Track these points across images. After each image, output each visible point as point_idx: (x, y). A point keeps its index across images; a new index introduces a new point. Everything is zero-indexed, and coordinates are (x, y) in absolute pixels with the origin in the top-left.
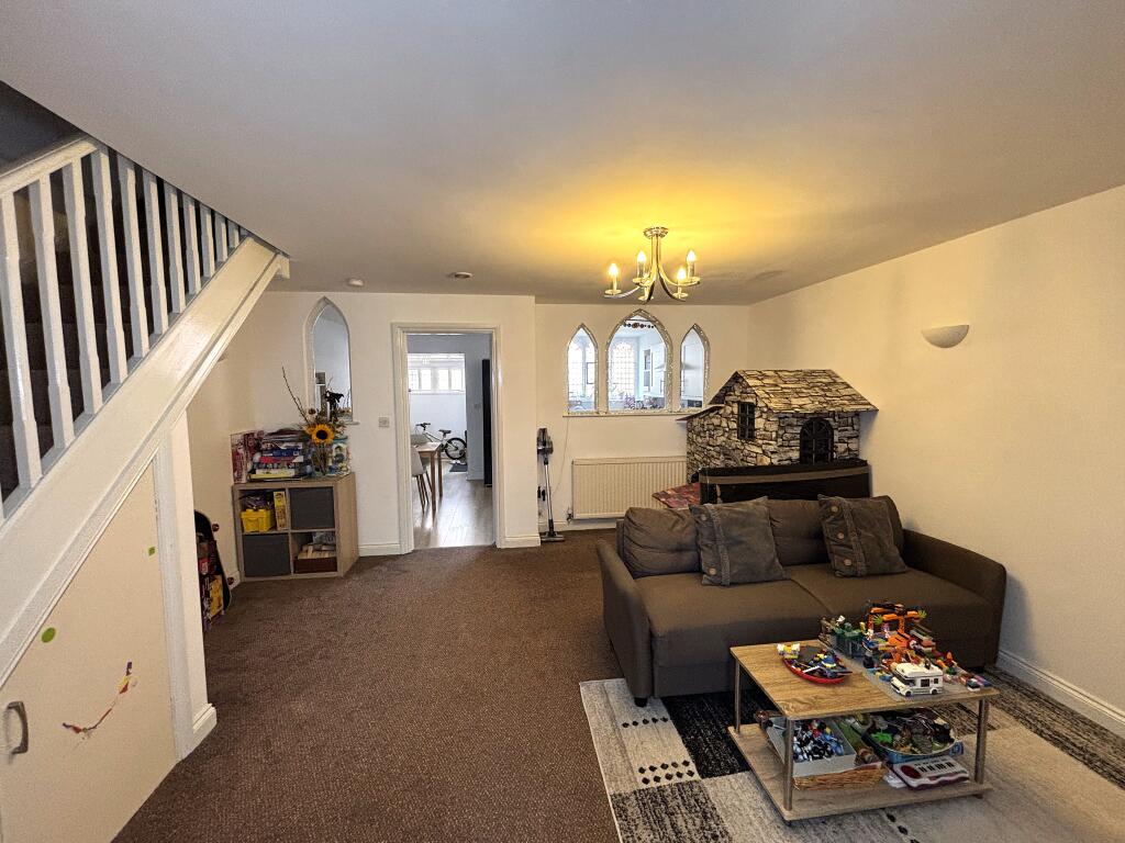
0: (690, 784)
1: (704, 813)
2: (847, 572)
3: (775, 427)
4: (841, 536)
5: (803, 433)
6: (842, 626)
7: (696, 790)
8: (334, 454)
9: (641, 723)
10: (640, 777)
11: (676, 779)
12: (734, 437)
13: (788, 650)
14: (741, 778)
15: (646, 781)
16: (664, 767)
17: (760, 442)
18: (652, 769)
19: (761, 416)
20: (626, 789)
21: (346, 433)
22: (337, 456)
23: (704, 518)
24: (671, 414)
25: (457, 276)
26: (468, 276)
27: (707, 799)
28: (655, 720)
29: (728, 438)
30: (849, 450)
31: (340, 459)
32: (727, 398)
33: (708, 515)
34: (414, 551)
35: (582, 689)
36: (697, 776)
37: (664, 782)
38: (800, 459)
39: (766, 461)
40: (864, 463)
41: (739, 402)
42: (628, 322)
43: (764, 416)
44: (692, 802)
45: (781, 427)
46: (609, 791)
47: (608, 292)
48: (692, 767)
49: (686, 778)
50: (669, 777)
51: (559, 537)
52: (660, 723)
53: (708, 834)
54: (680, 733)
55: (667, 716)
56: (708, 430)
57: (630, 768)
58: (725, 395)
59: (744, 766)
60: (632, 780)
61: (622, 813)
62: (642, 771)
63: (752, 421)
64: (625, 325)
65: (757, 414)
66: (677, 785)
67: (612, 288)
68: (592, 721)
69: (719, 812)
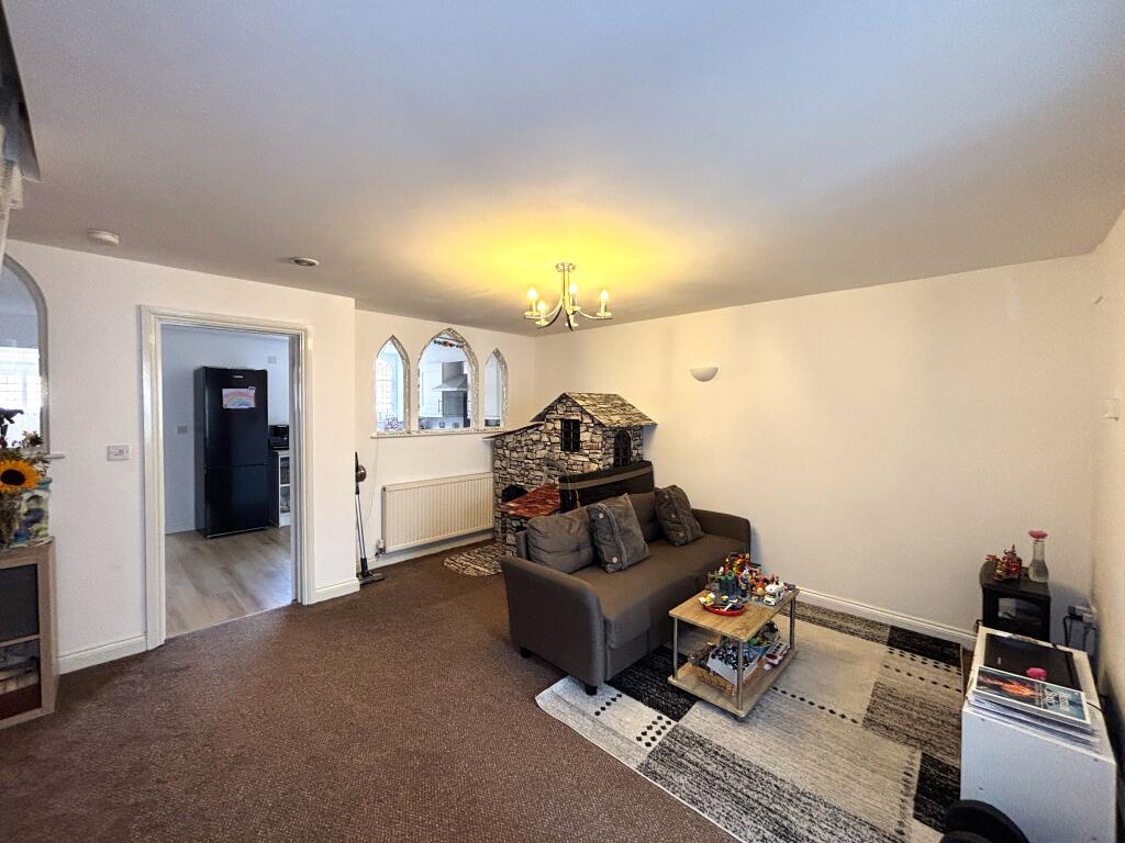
0: (674, 729)
1: (698, 742)
2: (683, 541)
3: (601, 439)
4: (673, 516)
5: (615, 443)
6: (724, 574)
7: (681, 731)
8: (24, 509)
9: (607, 707)
10: (642, 744)
11: (664, 733)
12: (558, 449)
13: (707, 599)
14: (697, 708)
15: (648, 745)
16: (650, 728)
17: (587, 452)
18: (644, 734)
19: (587, 431)
20: (643, 758)
21: (49, 474)
22: (29, 512)
23: (601, 516)
24: (478, 431)
25: (298, 262)
26: (312, 264)
27: (692, 733)
28: (614, 700)
29: (550, 451)
30: (638, 454)
31: (37, 516)
32: (548, 416)
33: (605, 513)
34: (168, 641)
35: (538, 702)
36: (674, 723)
37: (659, 738)
38: (614, 464)
39: (594, 467)
40: (649, 464)
41: (561, 420)
42: (438, 339)
43: (591, 430)
44: (686, 740)
45: (604, 439)
46: (633, 766)
47: (527, 313)
48: (665, 718)
49: (669, 728)
50: (659, 733)
51: (376, 576)
52: (618, 699)
53: (712, 753)
54: (638, 700)
55: (620, 693)
56: (526, 445)
57: (631, 742)
58: (547, 413)
59: (692, 699)
60: (639, 749)
61: (655, 775)
62: (639, 739)
63: (577, 435)
64: (435, 342)
65: (582, 429)
66: (668, 735)
67: (531, 310)
68: (570, 723)
69: (705, 737)
